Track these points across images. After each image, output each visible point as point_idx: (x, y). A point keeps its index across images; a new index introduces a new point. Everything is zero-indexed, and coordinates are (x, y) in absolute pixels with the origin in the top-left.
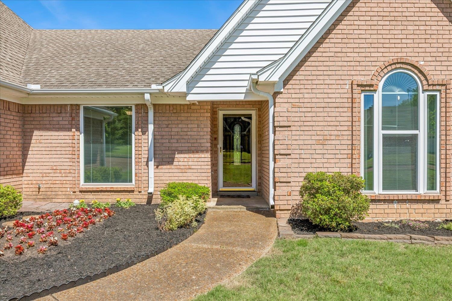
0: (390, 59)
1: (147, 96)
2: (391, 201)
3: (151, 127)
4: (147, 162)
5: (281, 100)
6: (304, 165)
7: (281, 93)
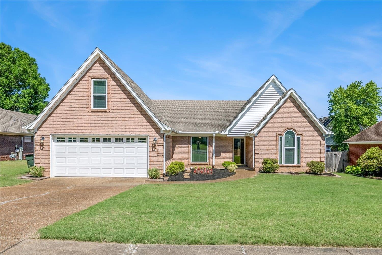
0: (287, 127)
1: (214, 135)
2: (287, 167)
3: (214, 144)
4: (213, 155)
5: (257, 138)
6: (263, 157)
7: (257, 136)
